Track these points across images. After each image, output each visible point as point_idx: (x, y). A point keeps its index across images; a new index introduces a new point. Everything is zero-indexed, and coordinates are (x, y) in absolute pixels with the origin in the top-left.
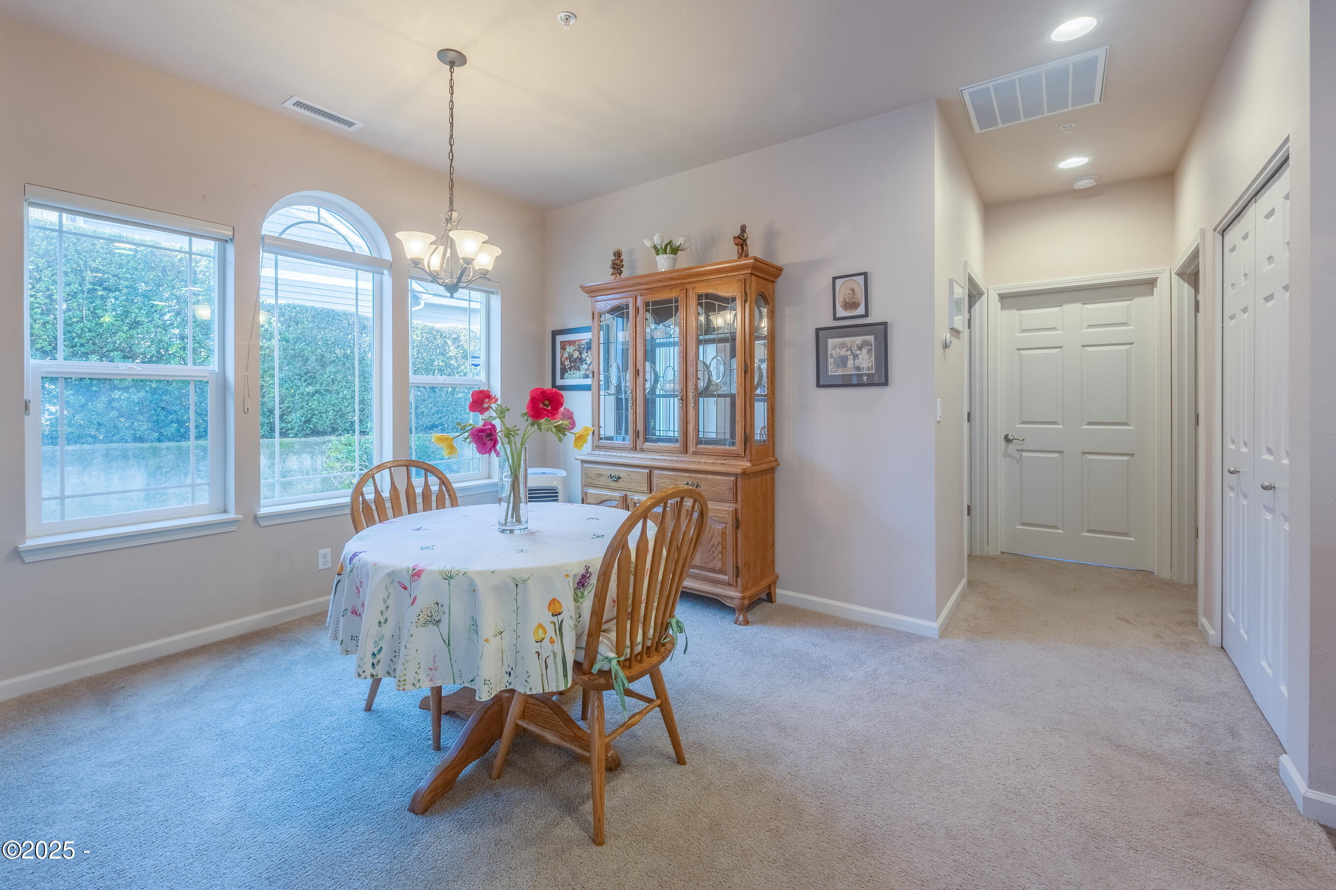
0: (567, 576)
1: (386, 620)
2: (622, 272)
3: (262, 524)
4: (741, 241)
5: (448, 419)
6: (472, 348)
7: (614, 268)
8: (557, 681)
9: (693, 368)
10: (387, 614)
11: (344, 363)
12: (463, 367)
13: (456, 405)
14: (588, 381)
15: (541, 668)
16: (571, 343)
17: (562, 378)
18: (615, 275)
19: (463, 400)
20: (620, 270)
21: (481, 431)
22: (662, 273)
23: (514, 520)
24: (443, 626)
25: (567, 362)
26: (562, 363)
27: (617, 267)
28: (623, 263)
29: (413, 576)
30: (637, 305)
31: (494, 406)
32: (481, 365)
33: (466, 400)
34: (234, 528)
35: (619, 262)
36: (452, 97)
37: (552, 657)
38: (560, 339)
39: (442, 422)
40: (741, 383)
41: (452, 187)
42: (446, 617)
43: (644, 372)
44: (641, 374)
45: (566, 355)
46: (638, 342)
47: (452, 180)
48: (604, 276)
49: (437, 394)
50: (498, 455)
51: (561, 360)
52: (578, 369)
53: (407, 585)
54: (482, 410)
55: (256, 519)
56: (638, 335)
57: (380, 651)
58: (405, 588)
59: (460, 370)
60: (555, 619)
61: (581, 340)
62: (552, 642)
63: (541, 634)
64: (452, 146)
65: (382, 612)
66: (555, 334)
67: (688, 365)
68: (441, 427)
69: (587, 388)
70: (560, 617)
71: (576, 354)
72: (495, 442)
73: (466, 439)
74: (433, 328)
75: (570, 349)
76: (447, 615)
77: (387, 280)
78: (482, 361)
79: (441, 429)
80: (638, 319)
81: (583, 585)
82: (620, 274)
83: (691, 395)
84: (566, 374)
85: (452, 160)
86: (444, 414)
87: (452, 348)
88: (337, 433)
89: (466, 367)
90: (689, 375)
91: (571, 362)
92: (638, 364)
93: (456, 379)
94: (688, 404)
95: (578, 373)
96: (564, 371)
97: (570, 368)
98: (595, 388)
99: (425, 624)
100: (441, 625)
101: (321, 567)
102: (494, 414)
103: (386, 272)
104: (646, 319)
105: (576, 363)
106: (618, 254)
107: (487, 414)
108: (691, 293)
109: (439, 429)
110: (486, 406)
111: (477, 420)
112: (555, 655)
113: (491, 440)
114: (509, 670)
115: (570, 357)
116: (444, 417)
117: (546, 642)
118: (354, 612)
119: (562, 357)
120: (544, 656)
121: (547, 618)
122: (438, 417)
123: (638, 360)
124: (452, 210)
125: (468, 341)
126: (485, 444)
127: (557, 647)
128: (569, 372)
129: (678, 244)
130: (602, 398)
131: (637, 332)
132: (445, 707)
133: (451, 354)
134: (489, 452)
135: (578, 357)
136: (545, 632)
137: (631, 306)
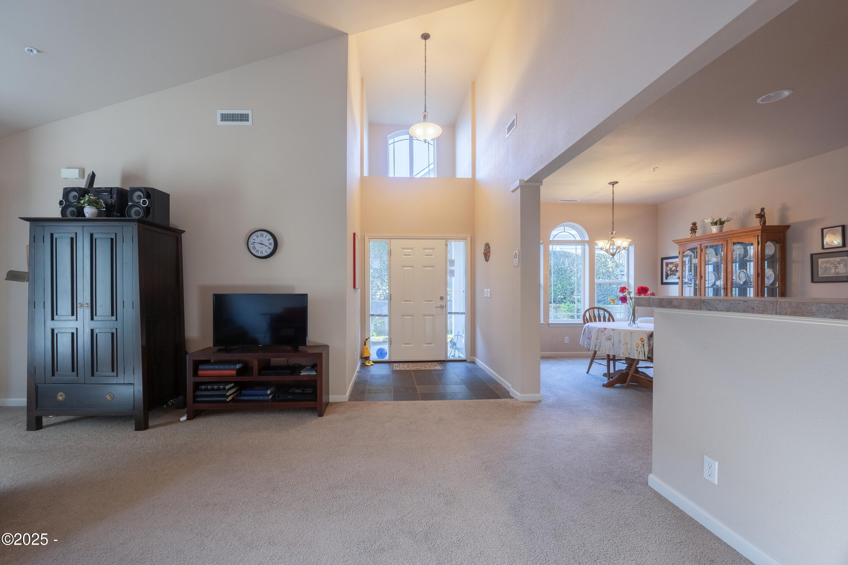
0: (646, 333)
1: (598, 339)
2: (696, 232)
3: (550, 326)
4: (761, 216)
5: (607, 298)
6: (621, 262)
7: (691, 230)
8: (642, 357)
9: (730, 275)
10: (598, 337)
11: (559, 273)
12: (616, 272)
13: (612, 291)
14: (677, 281)
15: (638, 354)
16: (671, 263)
17: (666, 279)
18: (692, 234)
19: (616, 288)
20: (695, 231)
21: (622, 297)
22: (715, 234)
23: (633, 323)
24: (612, 341)
25: (669, 272)
26: (666, 272)
27: (694, 229)
28: (697, 228)
29: (605, 329)
30: (702, 247)
31: (627, 291)
32: (625, 275)
33: (617, 288)
34: (543, 326)
35: (694, 228)
36: (613, 195)
37: (641, 351)
38: (665, 261)
39: (604, 299)
40: (756, 281)
41: (613, 223)
42: (613, 339)
43: (705, 277)
44: (703, 278)
45: (669, 269)
46: (702, 264)
47: (613, 221)
48: (687, 234)
49: (602, 286)
50: (627, 303)
51: (666, 271)
52: (675, 275)
53: (603, 331)
54: (623, 292)
55: (549, 324)
56: (702, 261)
57: (596, 345)
58: (602, 332)
59: (614, 273)
60: (642, 343)
61: (676, 262)
62: (641, 348)
63: (638, 346)
64: (613, 210)
65: (597, 337)
66: (663, 259)
67: (728, 274)
68: (604, 302)
69: (676, 283)
70: (644, 343)
71: (674, 268)
72: (627, 300)
73: (618, 300)
74: (600, 254)
75: (670, 266)
76: (613, 338)
77: (587, 247)
78: (625, 273)
79: (604, 303)
80: (702, 254)
81: (651, 337)
82: (695, 233)
83: (729, 287)
84: (669, 277)
85: (613, 215)
86: (605, 295)
87: (610, 263)
88: (556, 303)
89: (617, 272)
90: (728, 278)
91: (671, 272)
92: (702, 273)
93: (613, 280)
94: (728, 291)
95: (674, 277)
96: (667, 276)
97: (671, 275)
98: (680, 284)
99: (607, 340)
100: (611, 340)
101: (566, 342)
102: (627, 293)
103: (586, 244)
104: (706, 253)
105: (674, 272)
106: (694, 224)
107: (624, 294)
108: (729, 241)
109: (602, 303)
110: (624, 291)
111: (621, 295)
112: (642, 351)
113: (625, 300)
114: (629, 353)
115: (671, 269)
116: (605, 297)
117: (639, 348)
118: (589, 338)
119: (666, 270)
120: (639, 351)
121: (640, 342)
122: (602, 297)
123: (702, 272)
124: (613, 230)
125: (619, 259)
126: (623, 301)
127: (643, 349)
128: (670, 276)
129: (723, 220)
130: (684, 288)
131: (702, 259)
132: (611, 376)
133: (609, 266)
134: (625, 303)
135: (675, 269)
136: (639, 345)
137: (698, 248)
